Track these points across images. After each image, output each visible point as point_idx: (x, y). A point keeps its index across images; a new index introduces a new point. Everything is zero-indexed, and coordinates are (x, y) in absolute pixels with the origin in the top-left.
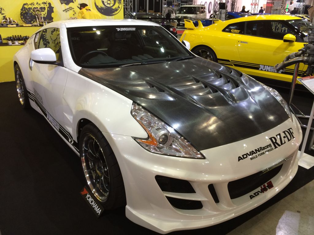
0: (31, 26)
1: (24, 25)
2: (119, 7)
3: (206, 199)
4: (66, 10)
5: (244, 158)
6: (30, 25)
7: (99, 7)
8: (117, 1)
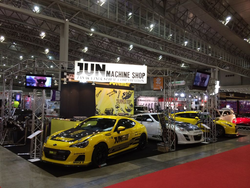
2: (132, 109)
7: (126, 109)
8: (132, 107)
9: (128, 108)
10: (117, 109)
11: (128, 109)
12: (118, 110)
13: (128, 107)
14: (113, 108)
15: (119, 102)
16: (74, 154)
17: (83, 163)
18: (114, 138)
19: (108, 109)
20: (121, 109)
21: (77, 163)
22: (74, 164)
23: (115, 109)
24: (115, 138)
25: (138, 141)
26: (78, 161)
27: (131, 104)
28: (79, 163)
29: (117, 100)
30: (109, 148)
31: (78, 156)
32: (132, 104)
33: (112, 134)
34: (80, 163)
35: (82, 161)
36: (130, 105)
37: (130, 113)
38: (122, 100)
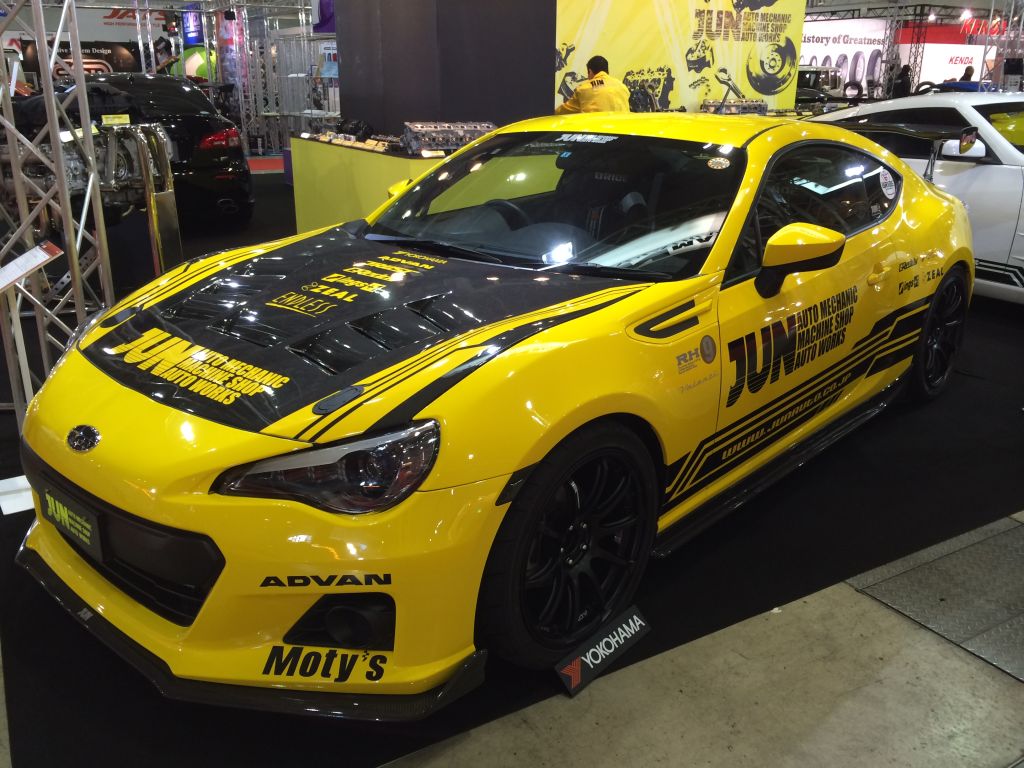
2: (789, 74)
4: (694, 85)
7: (754, 75)
8: (788, 60)
9: (766, 67)
10: (694, 76)
11: (761, 73)
12: (703, 80)
13: (762, 63)
14: (669, 71)
15: (714, 28)
16: (267, 582)
17: (380, 672)
18: (724, 353)
19: (640, 72)
20: (723, 76)
21: (303, 673)
22: (272, 677)
23: (683, 77)
24: (735, 347)
25: (912, 337)
26: (324, 651)
27: (783, 44)
28: (326, 673)
29: (699, 14)
30: (671, 458)
31: (313, 601)
32: (788, 41)
33: (705, 311)
34: (344, 674)
35: (366, 650)
36: (779, 50)
37: (772, 102)
38: (729, 14)
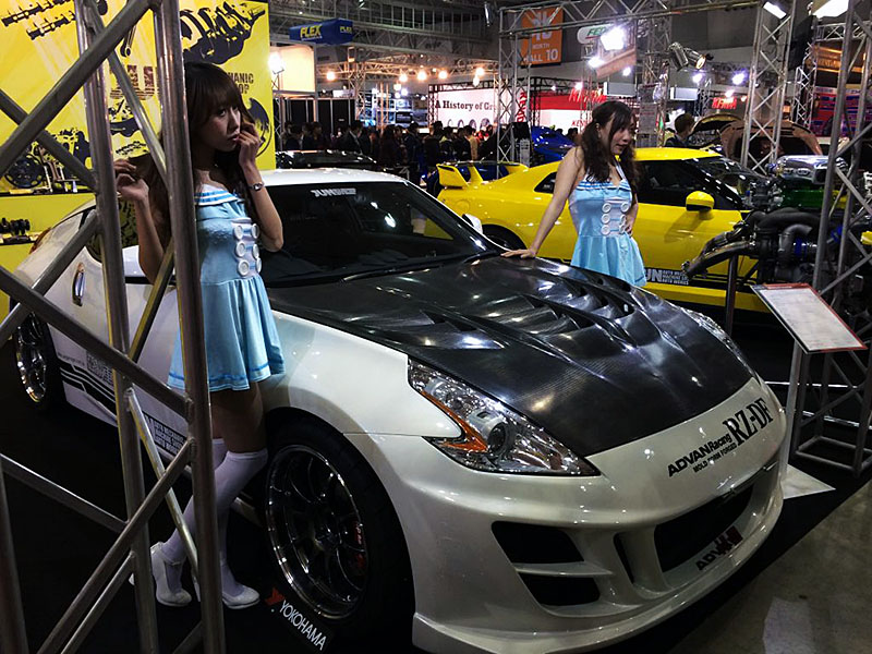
0: (32, 194)
1: (12, 192)
3: (610, 573)
4: (124, 150)
5: (681, 468)
6: (29, 191)
12: (137, 145)
14: (80, 135)
